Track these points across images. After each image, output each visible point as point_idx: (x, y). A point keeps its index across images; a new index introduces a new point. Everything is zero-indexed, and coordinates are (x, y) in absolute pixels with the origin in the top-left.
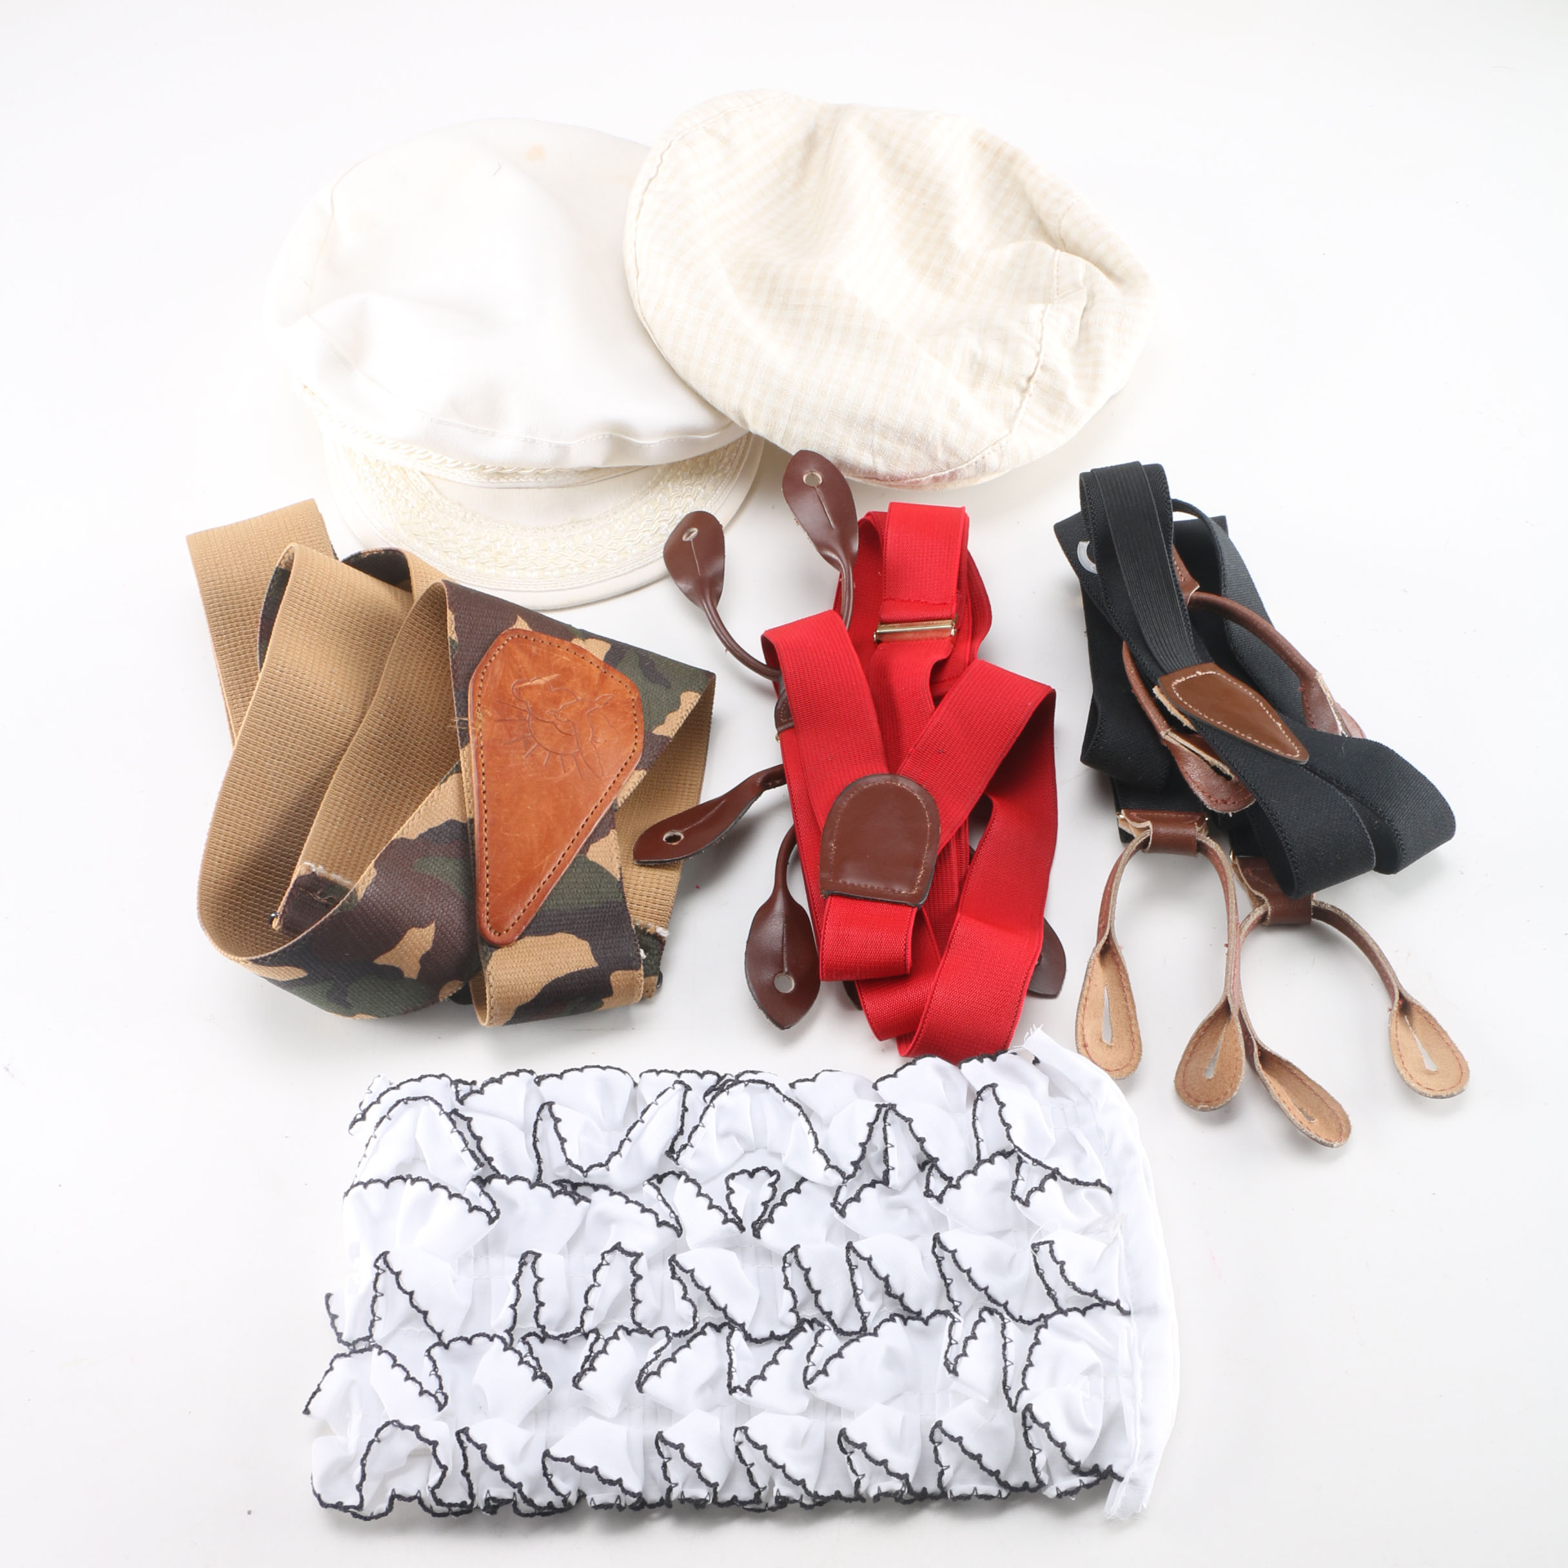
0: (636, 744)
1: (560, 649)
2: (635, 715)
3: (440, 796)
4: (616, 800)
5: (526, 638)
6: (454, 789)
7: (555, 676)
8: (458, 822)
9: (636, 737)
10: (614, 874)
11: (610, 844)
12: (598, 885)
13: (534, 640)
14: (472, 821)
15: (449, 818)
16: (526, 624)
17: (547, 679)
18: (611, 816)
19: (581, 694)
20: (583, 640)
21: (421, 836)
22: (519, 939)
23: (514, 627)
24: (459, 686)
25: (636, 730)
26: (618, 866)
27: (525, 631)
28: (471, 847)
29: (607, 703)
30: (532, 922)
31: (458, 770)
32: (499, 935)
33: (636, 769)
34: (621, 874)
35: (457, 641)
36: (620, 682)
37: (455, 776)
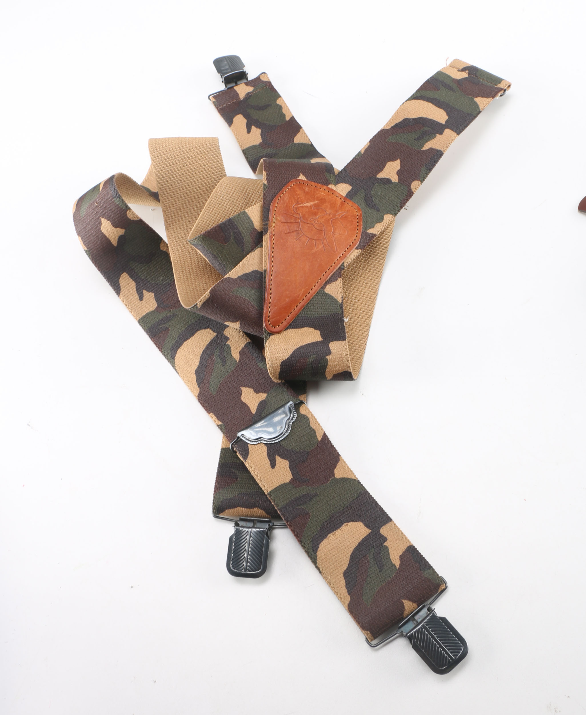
0: (356, 236)
1: (321, 190)
2: (358, 222)
3: (251, 258)
4: (343, 263)
5: (303, 183)
6: (258, 255)
7: (316, 202)
8: (259, 271)
9: (357, 233)
10: (338, 300)
11: (337, 285)
12: (329, 305)
13: (307, 185)
14: (265, 271)
15: (255, 269)
16: (305, 178)
17: (312, 203)
18: (339, 271)
19: (329, 211)
20: (335, 185)
21: (239, 277)
22: (285, 330)
23: (298, 179)
24: (266, 205)
25: (358, 230)
26: (341, 296)
27: (303, 180)
28: (264, 283)
29: (343, 216)
30: (292, 322)
31: (262, 247)
32: (274, 328)
33: (356, 249)
34: (342, 300)
35: (267, 184)
36: (352, 206)
37: (259, 249)
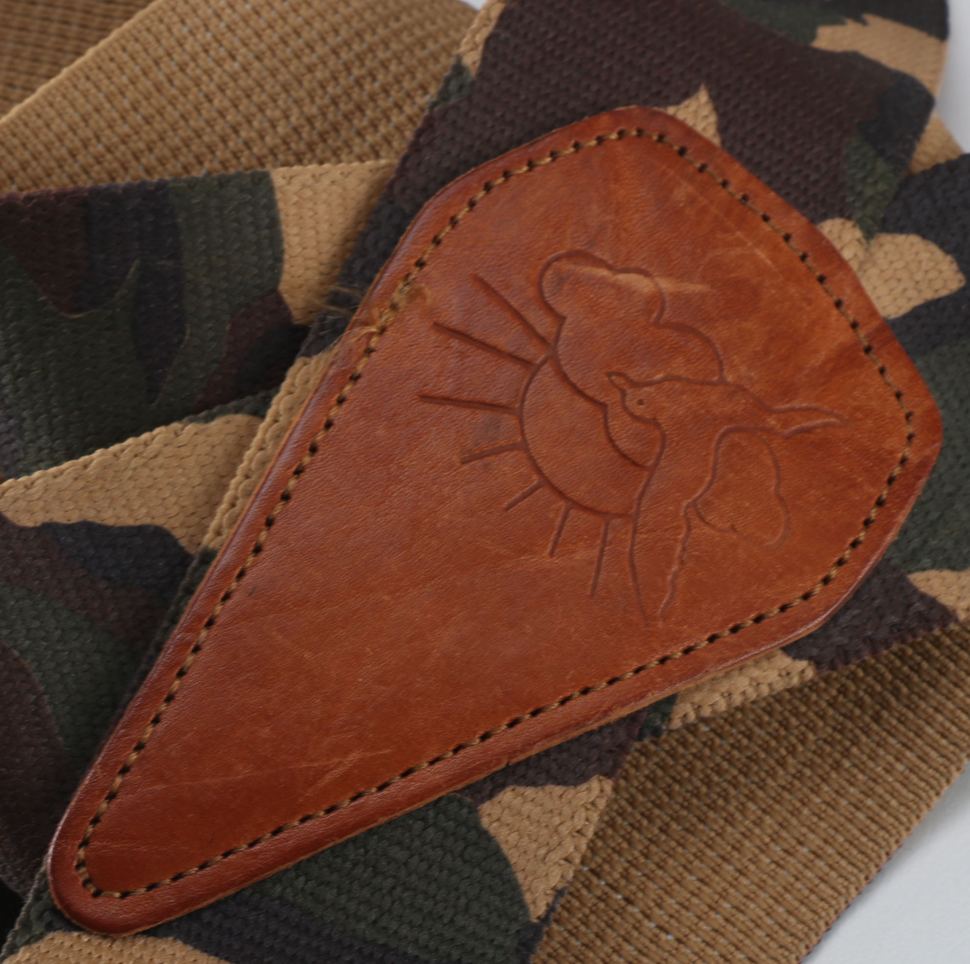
0: (826, 581)
1: (766, 227)
2: (880, 503)
3: (169, 451)
4: (671, 700)
5: (682, 152)
6: (219, 451)
7: (695, 288)
8: (175, 542)
9: (840, 563)
10: (528, 897)
11: (567, 811)
12: (463, 901)
13: (702, 169)
14: (208, 557)
15: (159, 522)
16: (713, 119)
17: (666, 285)
18: (622, 735)
19: (743, 369)
20: (869, 235)
21: (49, 529)
22: (147, 933)
23: (671, 110)
24: (404, 190)
25: (854, 544)
26: (555, 880)
27: (689, 132)
28: (165, 624)
29: (809, 430)
30: (211, 907)
31: (259, 413)
32: (96, 895)
33: (787, 650)
34: (551, 909)
35: (473, 72)
36: (898, 395)
37: (241, 419)
